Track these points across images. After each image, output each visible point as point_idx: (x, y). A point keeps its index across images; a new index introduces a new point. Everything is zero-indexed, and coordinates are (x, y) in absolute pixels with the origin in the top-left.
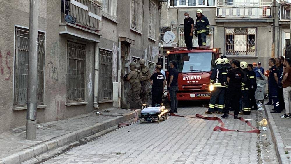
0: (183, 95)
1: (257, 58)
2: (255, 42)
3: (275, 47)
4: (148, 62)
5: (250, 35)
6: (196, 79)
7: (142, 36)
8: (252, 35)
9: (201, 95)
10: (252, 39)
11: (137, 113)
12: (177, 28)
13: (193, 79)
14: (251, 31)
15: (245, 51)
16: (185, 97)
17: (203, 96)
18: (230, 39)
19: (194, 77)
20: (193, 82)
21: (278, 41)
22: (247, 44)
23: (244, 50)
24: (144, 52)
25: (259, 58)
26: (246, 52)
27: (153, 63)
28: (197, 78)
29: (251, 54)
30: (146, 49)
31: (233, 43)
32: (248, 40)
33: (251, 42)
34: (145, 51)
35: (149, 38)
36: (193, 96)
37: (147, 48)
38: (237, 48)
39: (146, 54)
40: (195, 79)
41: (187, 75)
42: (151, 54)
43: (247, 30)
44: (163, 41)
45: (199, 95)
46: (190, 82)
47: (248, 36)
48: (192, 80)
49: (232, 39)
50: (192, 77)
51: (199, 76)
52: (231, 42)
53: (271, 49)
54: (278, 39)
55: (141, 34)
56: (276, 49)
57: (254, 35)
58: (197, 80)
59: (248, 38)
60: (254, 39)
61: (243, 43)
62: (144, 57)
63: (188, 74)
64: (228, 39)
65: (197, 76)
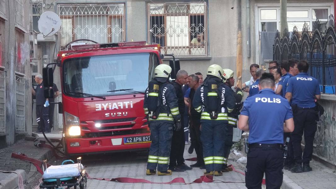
0: (97, 141)
1: (210, 60)
2: (205, 29)
3: (242, 37)
4: (16, 74)
5: (195, 16)
6: (122, 108)
7: (7, 23)
8: (199, 16)
9: (133, 141)
10: (199, 23)
11: (20, 179)
12: (54, 4)
13: (117, 108)
14: (197, 9)
15: (187, 47)
16: (101, 144)
17: (138, 141)
18: (157, 23)
19: (118, 105)
20: (116, 114)
21: (248, 27)
22: (191, 33)
23: (184, 45)
24: (10, 55)
25: (213, 60)
26: (188, 49)
27: (23, 76)
28: (124, 107)
29: (198, 52)
30: (13, 49)
31: (163, 31)
32: (191, 26)
33: (197, 29)
34: (11, 53)
35: (16, 26)
36: (117, 142)
37: (14, 47)
38: (170, 41)
39: (12, 58)
40: (120, 107)
41: (104, 99)
42: (19, 58)
43: (188, 7)
44: (38, 30)
45: (129, 140)
46: (110, 115)
47: (191, 17)
48: (115, 110)
49: (161, 23)
50: (115, 104)
51: (129, 102)
52: (159, 30)
53: (235, 42)
54: (246, 22)
55: (5, 20)
56: (246, 43)
57: (203, 17)
58: (124, 110)
59: (191, 22)
60: (203, 22)
61: (182, 31)
62: (10, 65)
63: (107, 98)
64: (153, 23)
65: (124, 103)
